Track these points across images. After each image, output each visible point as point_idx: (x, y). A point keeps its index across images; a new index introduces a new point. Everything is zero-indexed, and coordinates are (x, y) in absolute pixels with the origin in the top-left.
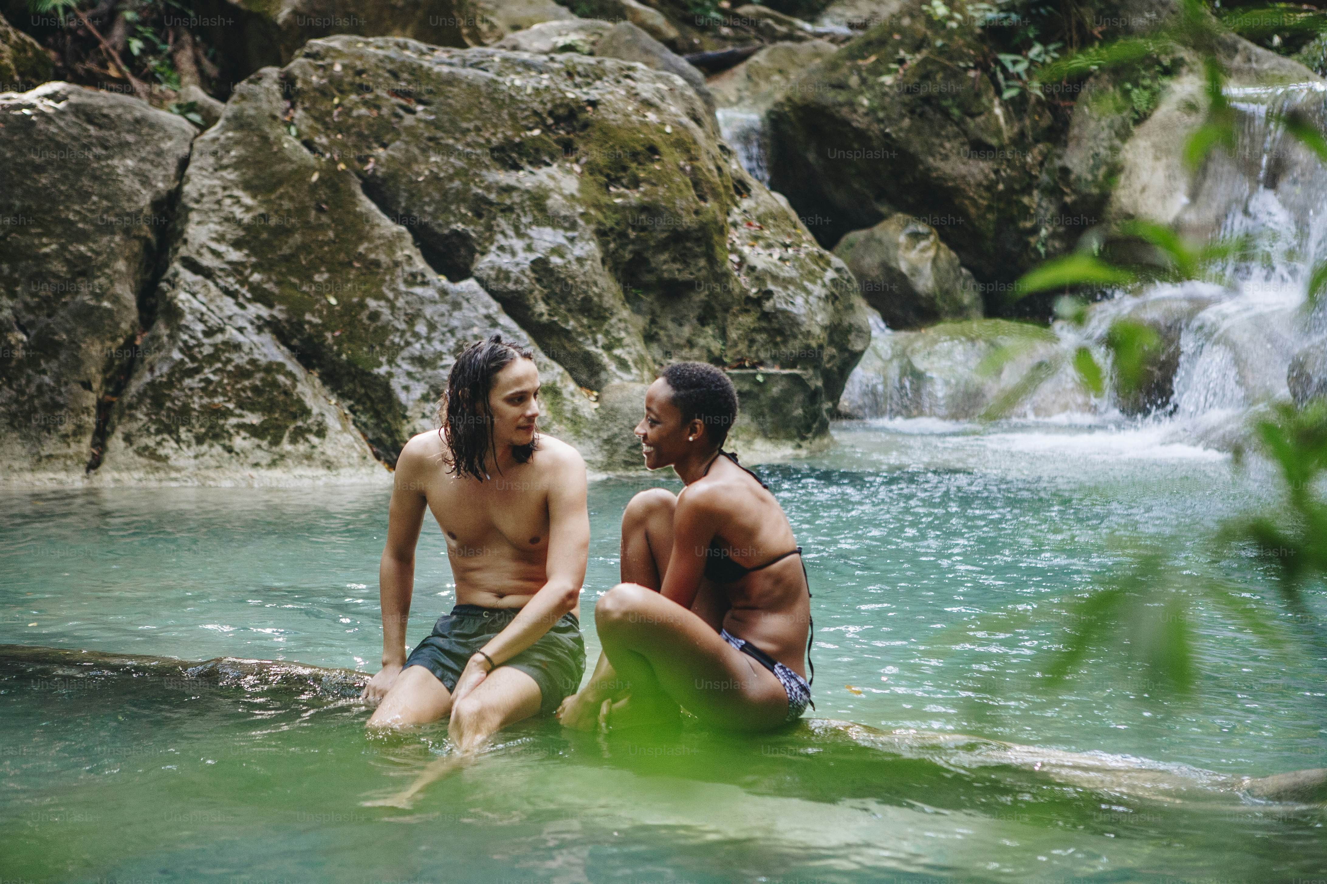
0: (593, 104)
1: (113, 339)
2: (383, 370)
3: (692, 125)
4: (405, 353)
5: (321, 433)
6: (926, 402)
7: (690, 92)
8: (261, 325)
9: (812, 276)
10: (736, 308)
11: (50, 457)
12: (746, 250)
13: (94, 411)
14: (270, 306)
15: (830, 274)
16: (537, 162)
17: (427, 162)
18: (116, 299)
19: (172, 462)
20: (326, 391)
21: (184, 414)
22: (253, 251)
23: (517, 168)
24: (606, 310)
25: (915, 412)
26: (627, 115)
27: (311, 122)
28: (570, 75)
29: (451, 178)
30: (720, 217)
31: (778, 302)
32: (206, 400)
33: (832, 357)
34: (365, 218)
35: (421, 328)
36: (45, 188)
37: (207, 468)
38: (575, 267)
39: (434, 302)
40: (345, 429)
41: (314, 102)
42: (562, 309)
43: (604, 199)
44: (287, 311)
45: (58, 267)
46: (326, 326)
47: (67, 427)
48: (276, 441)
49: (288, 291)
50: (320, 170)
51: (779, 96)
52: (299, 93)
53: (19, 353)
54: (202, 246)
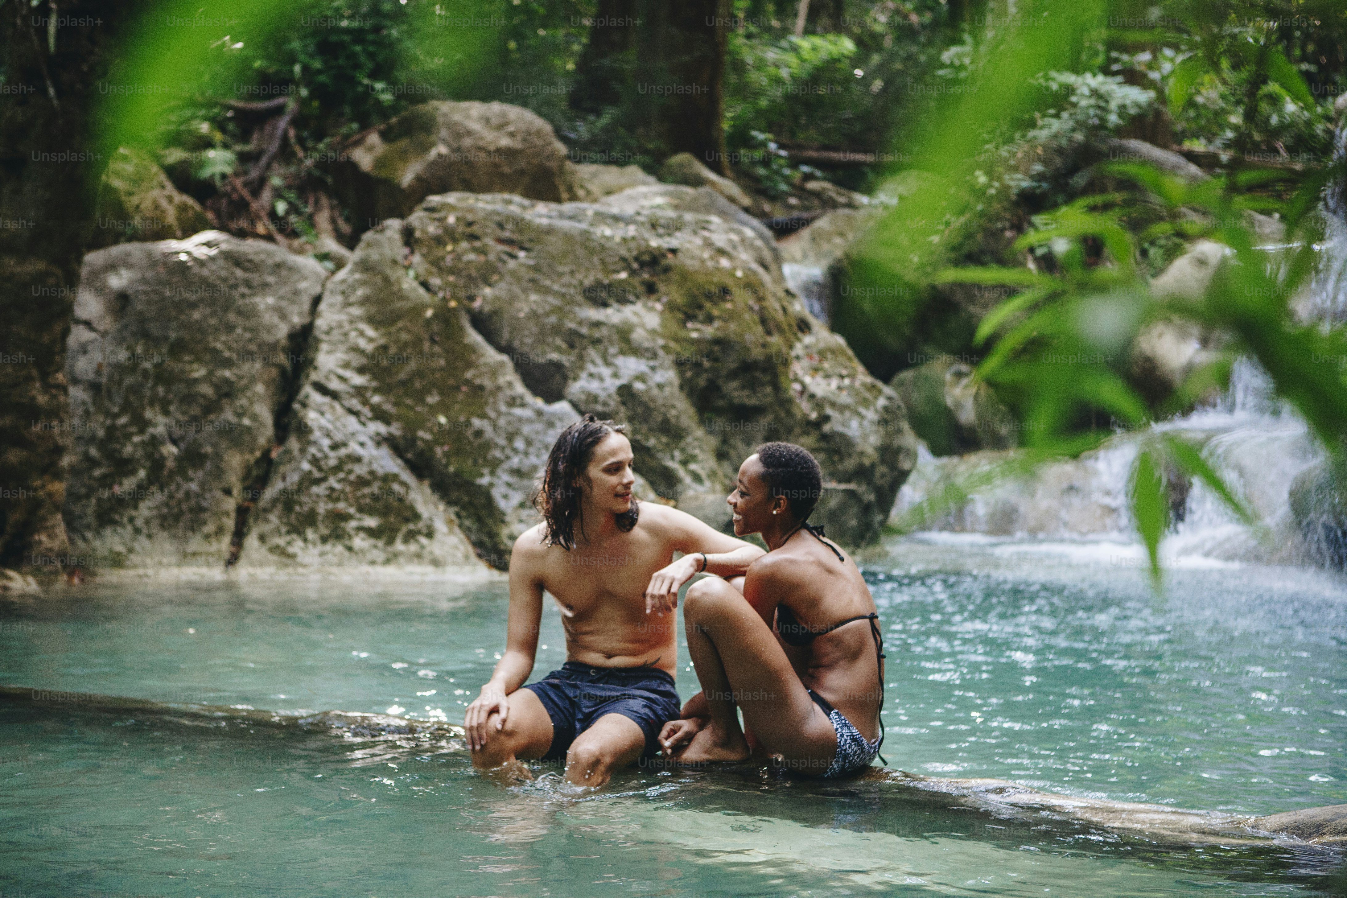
0: (674, 251)
1: (252, 452)
2: (485, 481)
3: (760, 270)
4: (505, 466)
5: (430, 534)
6: (968, 520)
7: (759, 243)
8: (380, 440)
9: (865, 403)
10: (797, 431)
11: (194, 554)
12: (808, 380)
13: (233, 515)
14: (387, 422)
15: (882, 402)
16: (623, 301)
17: (527, 300)
18: (255, 418)
19: (299, 559)
20: (435, 497)
21: (310, 519)
22: (375, 377)
23: (605, 305)
24: (683, 430)
25: (957, 528)
26: (703, 261)
27: (427, 266)
28: (654, 226)
29: (547, 314)
30: (784, 349)
31: (836, 424)
32: (330, 506)
33: (883, 475)
34: (472, 349)
35: (519, 444)
36: (197, 322)
37: (331, 564)
38: (655, 392)
39: (530, 421)
40: (451, 531)
41: (430, 249)
42: (644, 428)
43: (682, 334)
44: (404, 429)
45: (206, 389)
46: (436, 442)
47: (210, 528)
48: (390, 541)
49: (404, 411)
50: (434, 307)
51: (839, 253)
52: (418, 241)
53: (171, 464)
54: (331, 372)
